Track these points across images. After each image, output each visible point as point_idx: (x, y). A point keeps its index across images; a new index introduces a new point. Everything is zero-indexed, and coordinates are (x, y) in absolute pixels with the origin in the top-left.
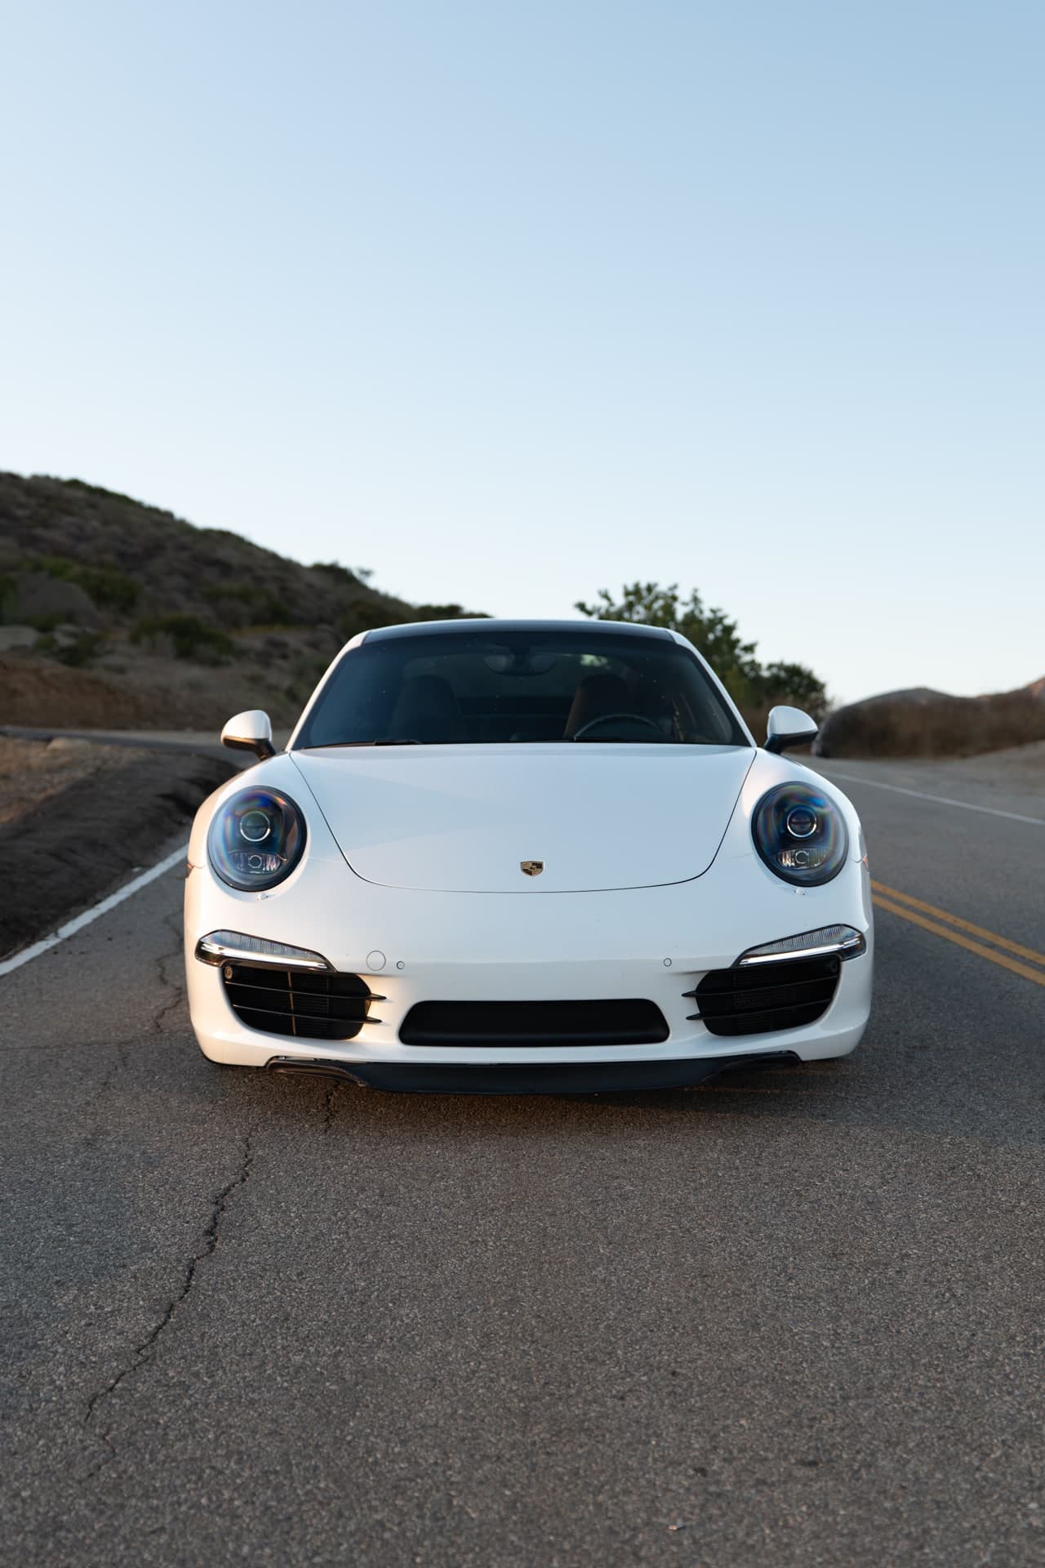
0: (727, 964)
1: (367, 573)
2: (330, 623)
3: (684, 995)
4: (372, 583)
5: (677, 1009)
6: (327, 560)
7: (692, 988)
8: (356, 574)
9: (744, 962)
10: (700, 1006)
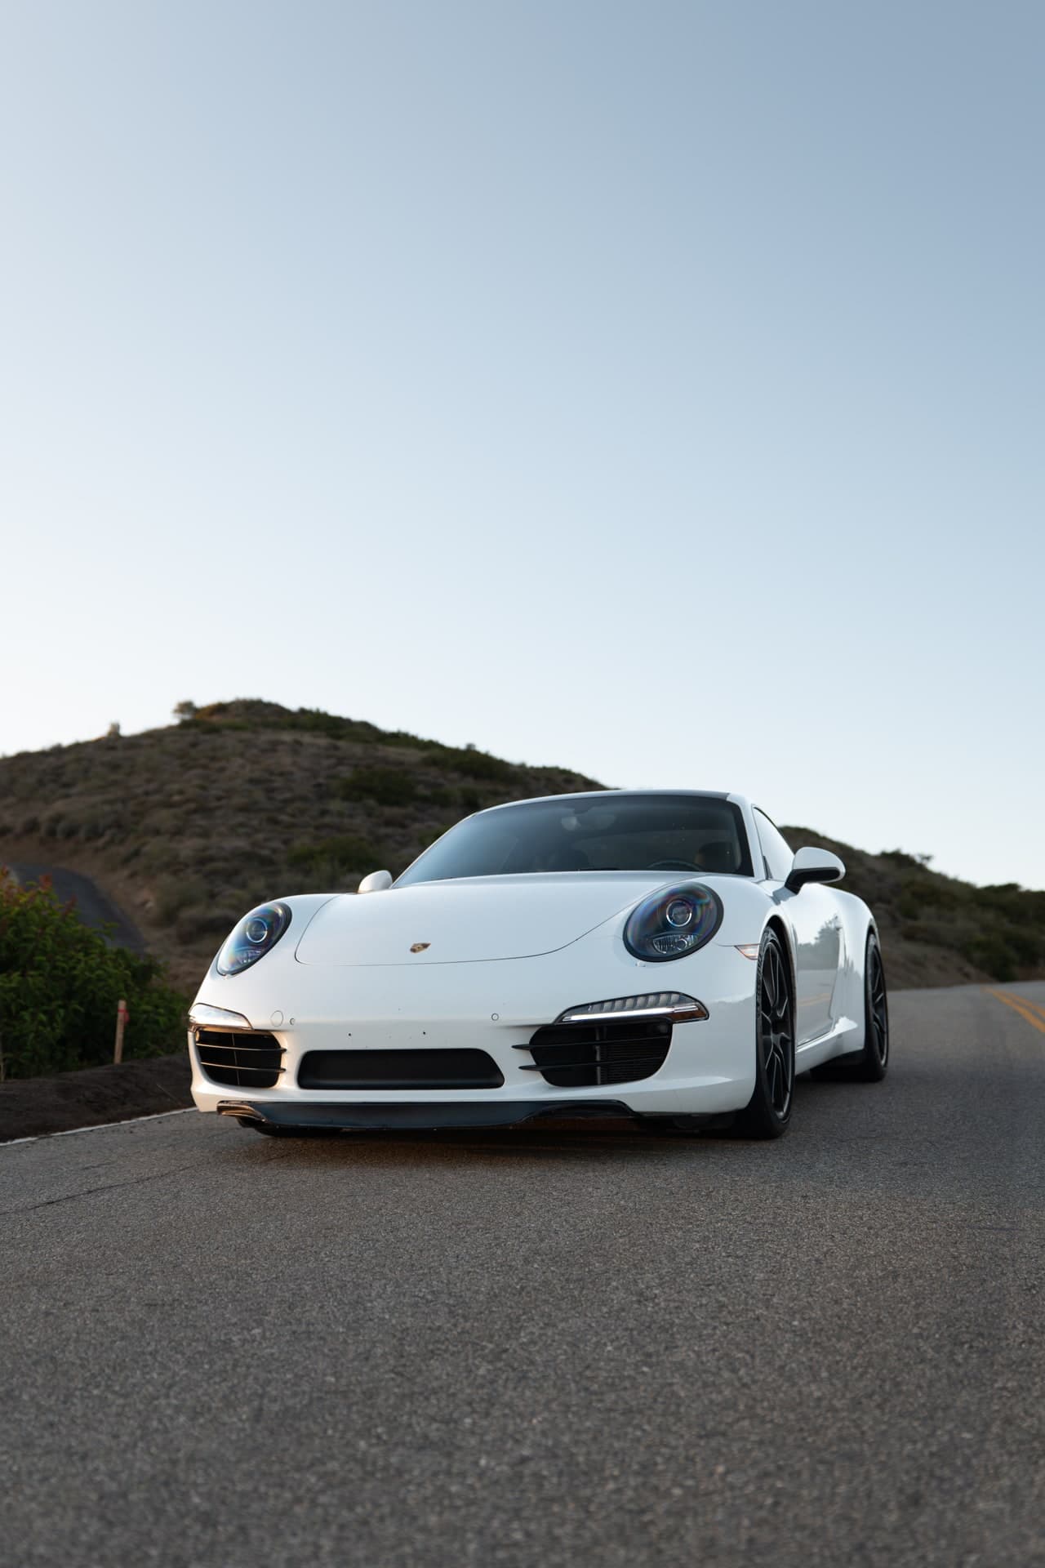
0: (550, 1021)
1: (928, 858)
2: (889, 902)
3: (514, 1047)
4: (934, 866)
5: (510, 1060)
6: (890, 849)
7: (526, 1041)
8: (918, 860)
9: (566, 1019)
10: (535, 1059)
